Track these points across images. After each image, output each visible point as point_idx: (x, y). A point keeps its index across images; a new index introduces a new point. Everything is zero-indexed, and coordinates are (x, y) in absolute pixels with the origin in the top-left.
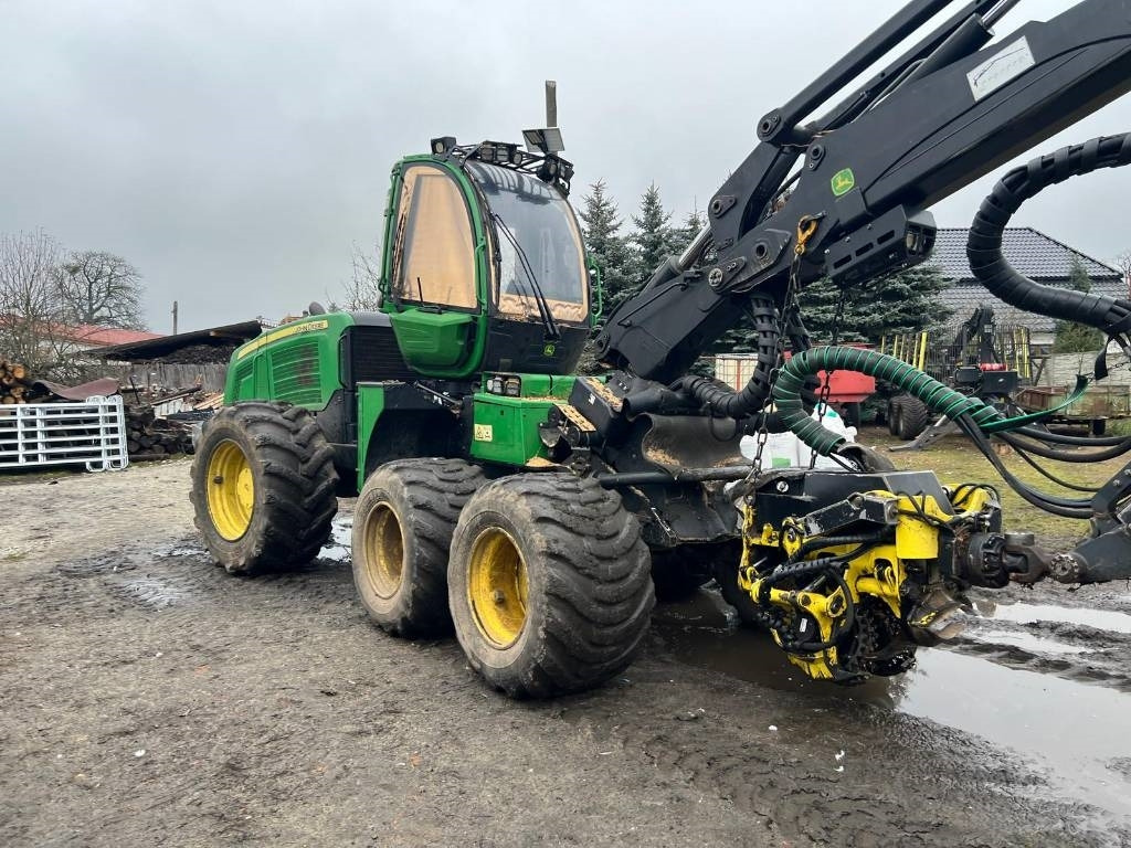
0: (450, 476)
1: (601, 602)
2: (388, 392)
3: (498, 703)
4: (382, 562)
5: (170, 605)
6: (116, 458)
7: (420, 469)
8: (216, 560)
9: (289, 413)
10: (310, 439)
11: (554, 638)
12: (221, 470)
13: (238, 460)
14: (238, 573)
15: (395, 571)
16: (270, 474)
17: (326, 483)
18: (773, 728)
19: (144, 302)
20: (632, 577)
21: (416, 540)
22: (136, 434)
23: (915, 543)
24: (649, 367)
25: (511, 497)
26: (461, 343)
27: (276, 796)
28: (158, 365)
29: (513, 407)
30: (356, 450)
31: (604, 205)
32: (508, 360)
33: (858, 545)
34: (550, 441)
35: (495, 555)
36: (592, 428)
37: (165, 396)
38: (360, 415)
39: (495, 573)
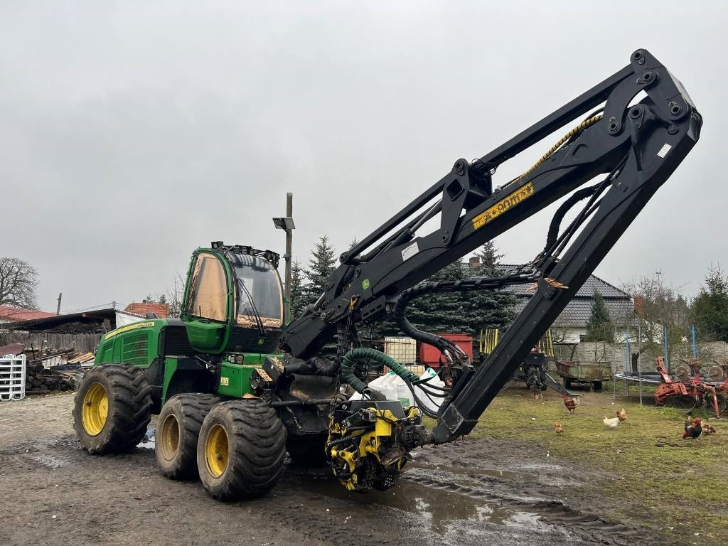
0: (204, 402)
1: (259, 456)
2: (180, 361)
3: (213, 502)
4: (169, 443)
5: (59, 467)
6: (18, 392)
7: (191, 398)
8: (84, 446)
9: (130, 369)
10: (139, 383)
11: (237, 471)
12: (91, 398)
13: (101, 393)
14: (96, 453)
15: (175, 448)
16: (118, 400)
17: (146, 406)
18: (328, 510)
19: (38, 291)
20: (275, 445)
21: (185, 431)
22: (31, 378)
23: (382, 430)
24: (298, 353)
25: (226, 409)
26: (217, 337)
27: (112, 530)
28: (46, 334)
29: (238, 370)
30: (162, 388)
31: (327, 249)
32: (240, 347)
33: (363, 431)
34: (255, 386)
35: (219, 437)
36: (271, 380)
37: (50, 354)
38: (165, 371)
39: (218, 446)
